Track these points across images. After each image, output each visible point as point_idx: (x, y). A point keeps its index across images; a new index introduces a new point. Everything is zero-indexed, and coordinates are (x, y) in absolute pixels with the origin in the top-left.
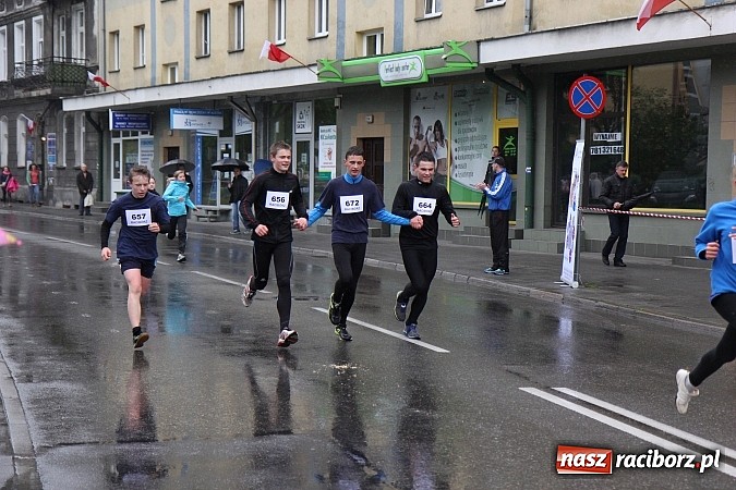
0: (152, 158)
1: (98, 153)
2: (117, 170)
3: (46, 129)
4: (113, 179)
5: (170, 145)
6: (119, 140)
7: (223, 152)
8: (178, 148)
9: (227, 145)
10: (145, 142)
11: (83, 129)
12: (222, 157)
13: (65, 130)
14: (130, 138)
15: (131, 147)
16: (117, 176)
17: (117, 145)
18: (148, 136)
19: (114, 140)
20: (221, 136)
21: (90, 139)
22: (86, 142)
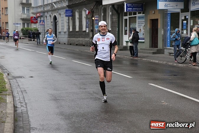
0: (143, 25)
1: (117, 24)
2: (126, 31)
3: (94, 14)
4: (124, 35)
5: (153, 18)
6: (127, 17)
7: (183, 20)
8: (158, 19)
9: (185, 17)
10: (139, 18)
11: (110, 13)
12: (182, 23)
13: (102, 14)
14: (133, 16)
15: (133, 20)
16: (126, 34)
17: (126, 20)
18: (141, 15)
19: (125, 18)
20: (182, 12)
21: (114, 17)
22: (112, 19)
